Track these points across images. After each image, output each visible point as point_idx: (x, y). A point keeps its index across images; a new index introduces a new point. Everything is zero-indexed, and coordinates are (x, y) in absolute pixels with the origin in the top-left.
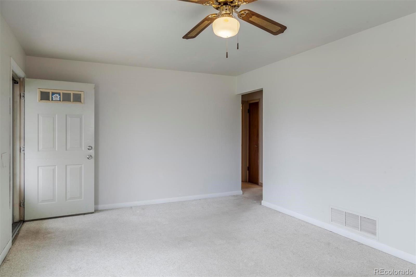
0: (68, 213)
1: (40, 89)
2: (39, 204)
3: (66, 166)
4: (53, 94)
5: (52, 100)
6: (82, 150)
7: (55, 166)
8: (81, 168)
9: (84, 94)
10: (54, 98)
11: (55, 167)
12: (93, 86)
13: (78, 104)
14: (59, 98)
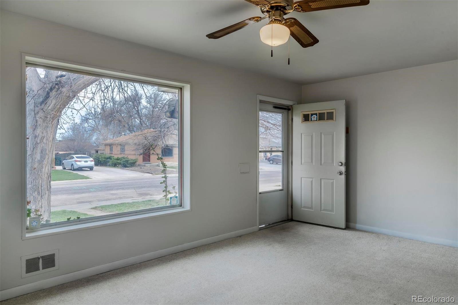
0: (322, 223)
1: (302, 113)
2: (302, 209)
3: (321, 179)
4: (312, 115)
5: (311, 120)
6: (334, 166)
7: (313, 178)
8: (332, 183)
9: (335, 111)
10: (312, 118)
11: (313, 180)
12: (344, 102)
13: (330, 122)
14: (316, 118)
